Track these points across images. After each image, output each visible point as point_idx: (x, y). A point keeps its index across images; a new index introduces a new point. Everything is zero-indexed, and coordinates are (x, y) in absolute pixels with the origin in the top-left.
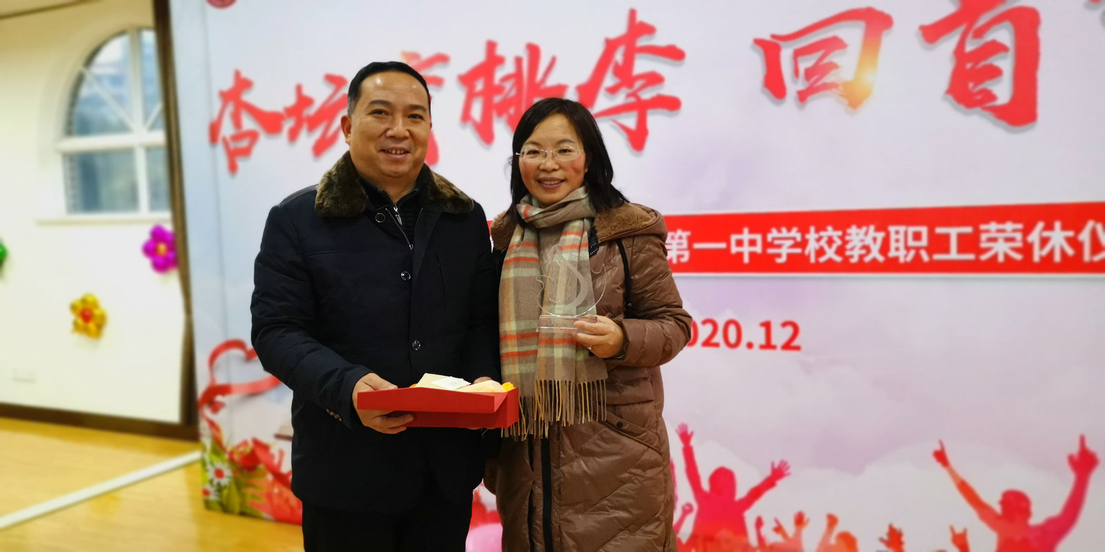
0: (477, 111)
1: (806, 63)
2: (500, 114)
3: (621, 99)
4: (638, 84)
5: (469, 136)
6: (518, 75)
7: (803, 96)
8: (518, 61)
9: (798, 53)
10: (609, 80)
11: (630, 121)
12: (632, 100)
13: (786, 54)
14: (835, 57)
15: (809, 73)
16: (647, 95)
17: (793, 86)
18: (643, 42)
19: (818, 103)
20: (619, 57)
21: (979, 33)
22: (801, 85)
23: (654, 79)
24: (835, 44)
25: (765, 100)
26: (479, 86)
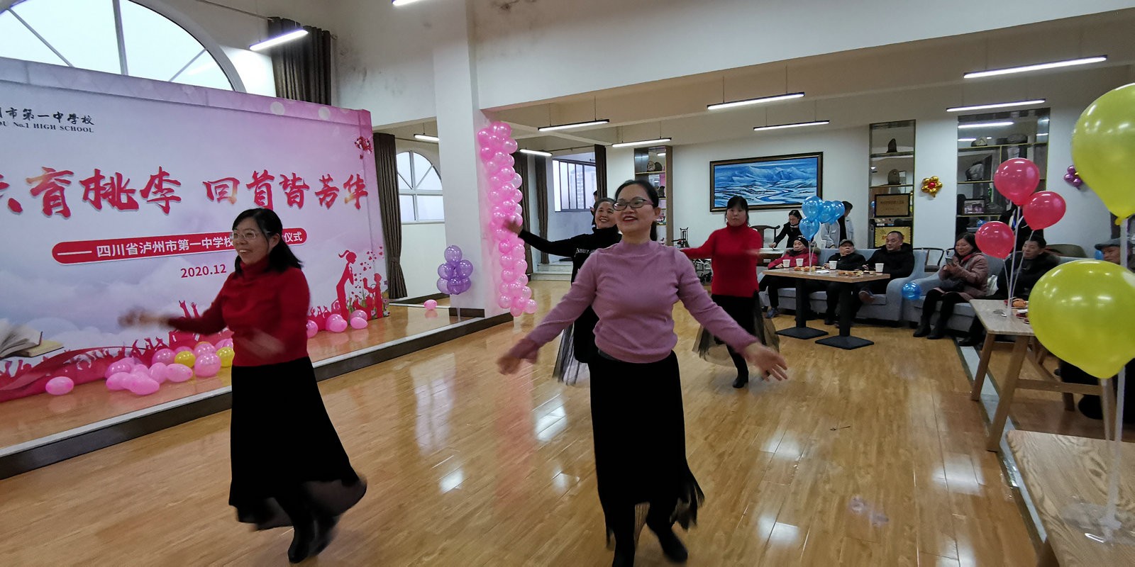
0: (92, 196)
1: (219, 191)
2: (104, 198)
3: (158, 196)
4: (165, 191)
5: (88, 206)
6: (112, 183)
7: (219, 200)
8: (112, 178)
9: (216, 187)
10: (153, 189)
11: (163, 204)
12: (163, 196)
13: (213, 187)
14: (226, 190)
15: (220, 193)
16: (169, 195)
17: (216, 197)
18: (165, 178)
19: (224, 202)
20: (157, 182)
21: (259, 188)
22: (218, 197)
23: (171, 190)
24: (226, 186)
25: (208, 200)
26: (92, 186)
